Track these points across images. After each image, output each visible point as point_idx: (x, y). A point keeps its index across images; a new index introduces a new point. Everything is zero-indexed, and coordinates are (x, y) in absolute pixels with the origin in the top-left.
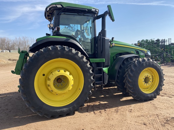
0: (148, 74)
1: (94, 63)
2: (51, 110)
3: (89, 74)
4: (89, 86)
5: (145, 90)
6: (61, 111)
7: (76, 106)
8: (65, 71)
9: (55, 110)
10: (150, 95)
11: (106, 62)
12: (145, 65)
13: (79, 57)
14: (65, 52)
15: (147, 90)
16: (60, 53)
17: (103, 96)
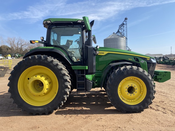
0: (132, 84)
1: (76, 70)
2: (29, 108)
3: (63, 80)
4: (63, 91)
5: (130, 101)
6: (37, 110)
7: (50, 108)
8: (41, 77)
9: (33, 109)
10: (134, 107)
11: (89, 70)
12: (125, 73)
13: (54, 65)
14: (41, 60)
15: (133, 101)
16: (37, 61)
17: (95, 103)
